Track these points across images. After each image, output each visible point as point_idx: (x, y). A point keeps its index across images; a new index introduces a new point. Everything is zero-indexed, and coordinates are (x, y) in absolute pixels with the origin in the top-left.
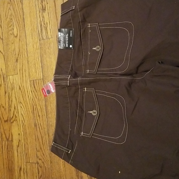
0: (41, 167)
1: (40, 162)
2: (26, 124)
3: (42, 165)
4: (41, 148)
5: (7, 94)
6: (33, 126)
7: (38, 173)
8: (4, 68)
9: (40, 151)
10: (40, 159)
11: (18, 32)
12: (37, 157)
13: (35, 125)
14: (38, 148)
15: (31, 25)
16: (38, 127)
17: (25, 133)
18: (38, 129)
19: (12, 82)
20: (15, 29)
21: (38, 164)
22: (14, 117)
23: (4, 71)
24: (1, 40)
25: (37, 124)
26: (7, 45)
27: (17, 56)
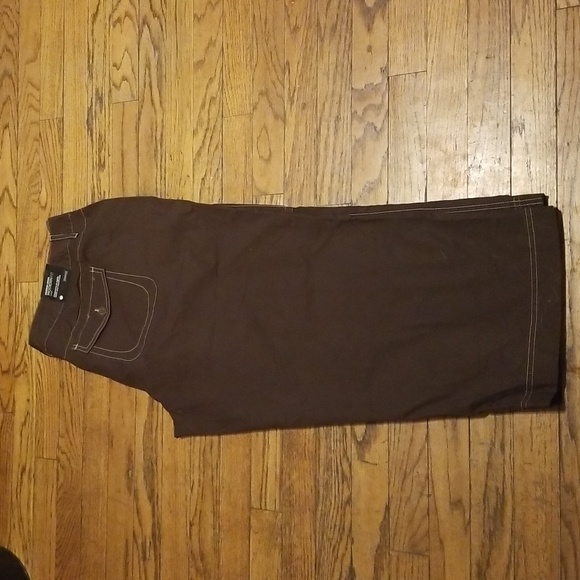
0: (63, 468)
1: (63, 458)
2: (44, 381)
3: (67, 464)
4: (67, 432)
5: (13, 318)
6: (57, 387)
7: (58, 480)
8: (12, 265)
9: (66, 436)
10: (63, 453)
11: (49, 199)
12: (59, 447)
13: (62, 386)
14: (63, 431)
15: (75, 190)
16: (66, 388)
17: (40, 400)
18: (66, 394)
19: (25, 295)
20: (44, 193)
21: (59, 461)
22: (22, 365)
23: (12, 272)
24: (13, 210)
25: (65, 384)
26: (24, 220)
27: (41, 246)
